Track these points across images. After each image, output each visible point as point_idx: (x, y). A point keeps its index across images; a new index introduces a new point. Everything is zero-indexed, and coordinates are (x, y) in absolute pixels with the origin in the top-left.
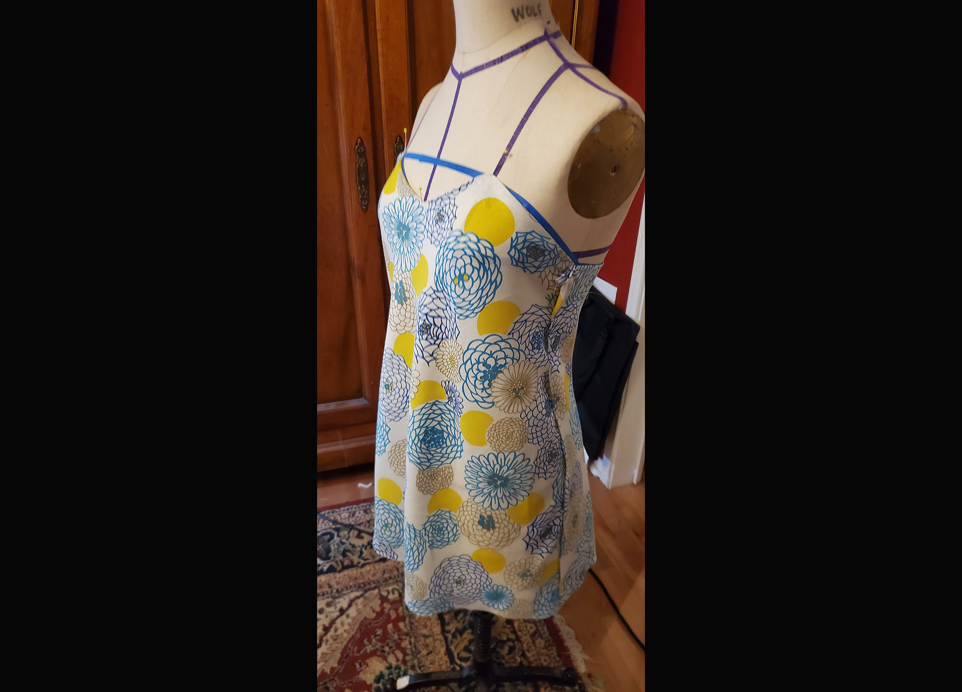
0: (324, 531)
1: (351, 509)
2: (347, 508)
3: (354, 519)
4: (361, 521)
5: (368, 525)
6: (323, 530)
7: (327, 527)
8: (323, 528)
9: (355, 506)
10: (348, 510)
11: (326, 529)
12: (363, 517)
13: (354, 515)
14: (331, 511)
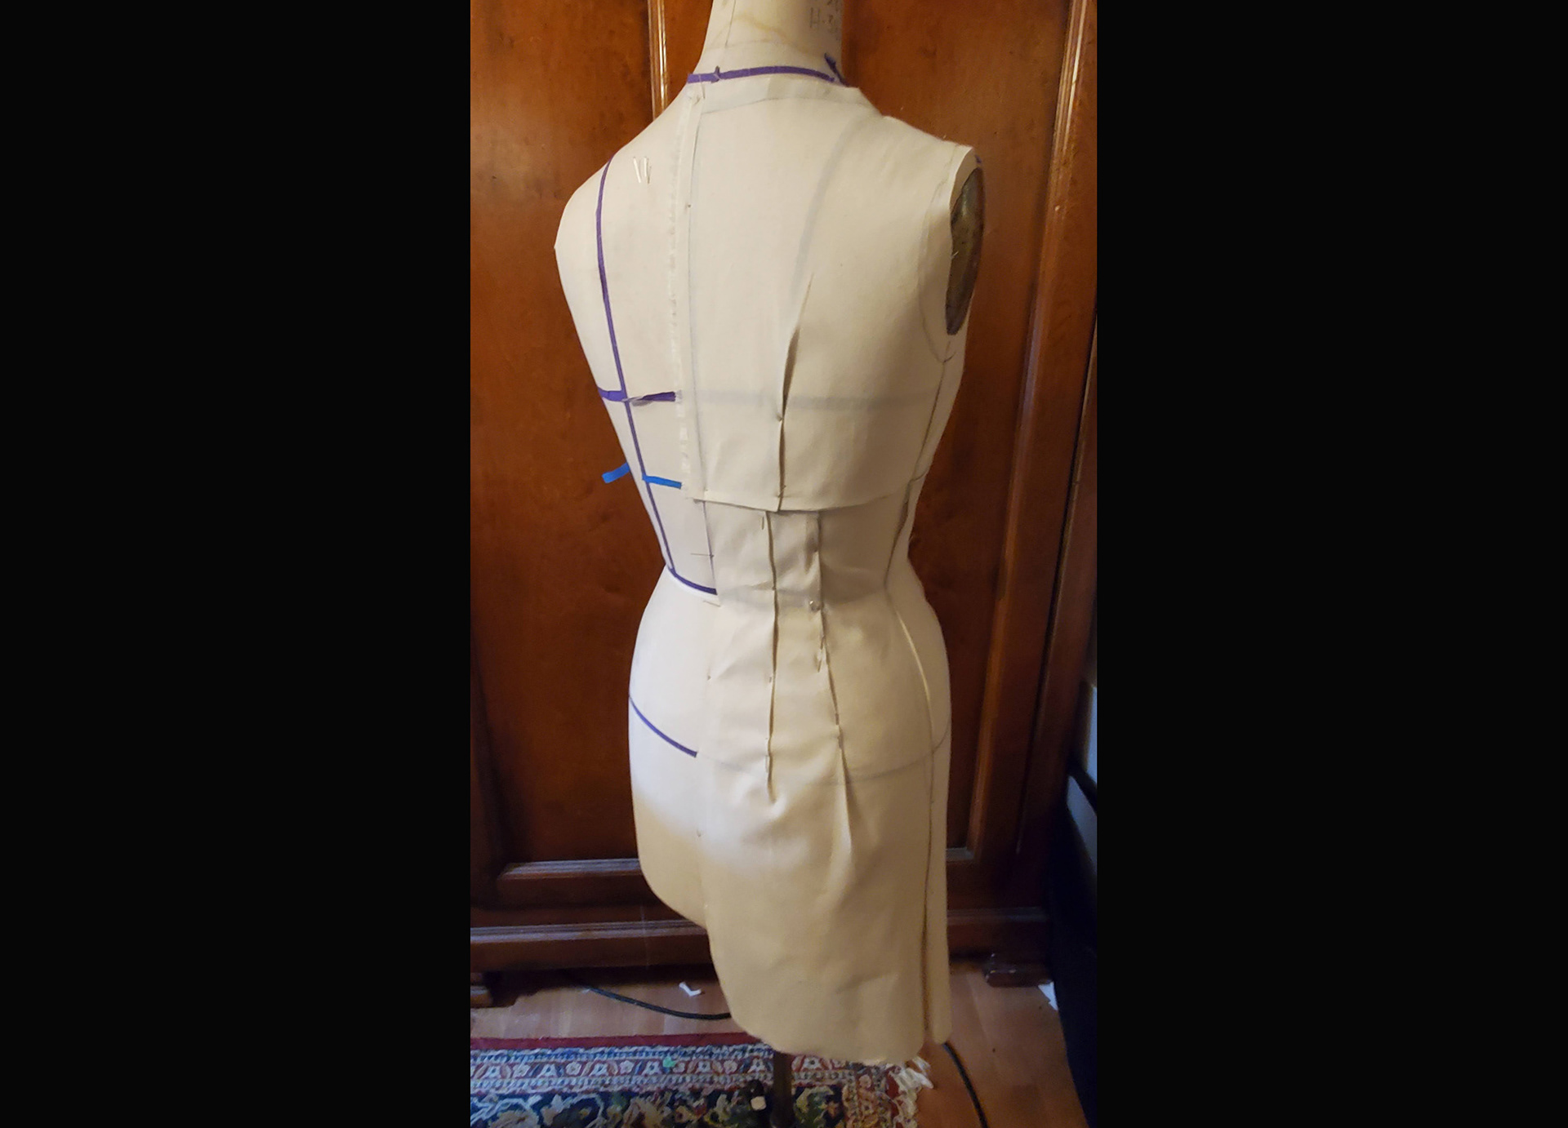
0: (584, 1097)
1: (642, 1052)
2: (634, 1049)
3: (640, 1078)
4: (649, 1088)
5: (659, 1101)
6: (582, 1092)
7: (590, 1087)
8: (584, 1088)
9: (648, 1049)
10: (635, 1053)
11: (587, 1092)
12: (654, 1079)
13: (642, 1068)
14: (607, 1050)
